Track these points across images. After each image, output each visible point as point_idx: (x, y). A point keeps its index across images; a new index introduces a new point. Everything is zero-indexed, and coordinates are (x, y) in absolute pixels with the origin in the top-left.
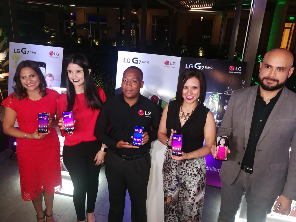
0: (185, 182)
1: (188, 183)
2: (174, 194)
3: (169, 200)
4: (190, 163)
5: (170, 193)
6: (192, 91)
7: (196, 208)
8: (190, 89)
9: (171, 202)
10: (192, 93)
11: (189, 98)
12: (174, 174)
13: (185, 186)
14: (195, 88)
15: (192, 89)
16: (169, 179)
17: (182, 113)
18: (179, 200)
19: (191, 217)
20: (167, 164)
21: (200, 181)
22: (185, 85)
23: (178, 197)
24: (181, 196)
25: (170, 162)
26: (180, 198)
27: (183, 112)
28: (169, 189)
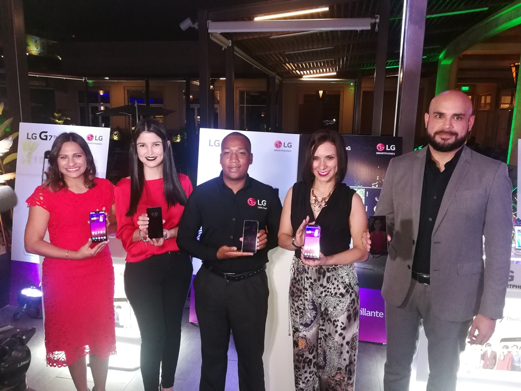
0: (326, 309)
1: (332, 310)
2: (310, 333)
3: (302, 345)
4: (333, 275)
5: (304, 332)
6: (326, 163)
7: (348, 352)
8: (322, 159)
9: (305, 348)
10: (327, 166)
11: (322, 173)
12: (308, 297)
13: (327, 315)
14: (330, 158)
15: (325, 160)
16: (300, 307)
17: (314, 198)
18: (319, 342)
19: (340, 369)
20: (295, 283)
21: (351, 305)
22: (316, 155)
23: (318, 339)
24: (321, 335)
25: (300, 279)
26: (321, 339)
27: (315, 196)
28: (302, 324)
